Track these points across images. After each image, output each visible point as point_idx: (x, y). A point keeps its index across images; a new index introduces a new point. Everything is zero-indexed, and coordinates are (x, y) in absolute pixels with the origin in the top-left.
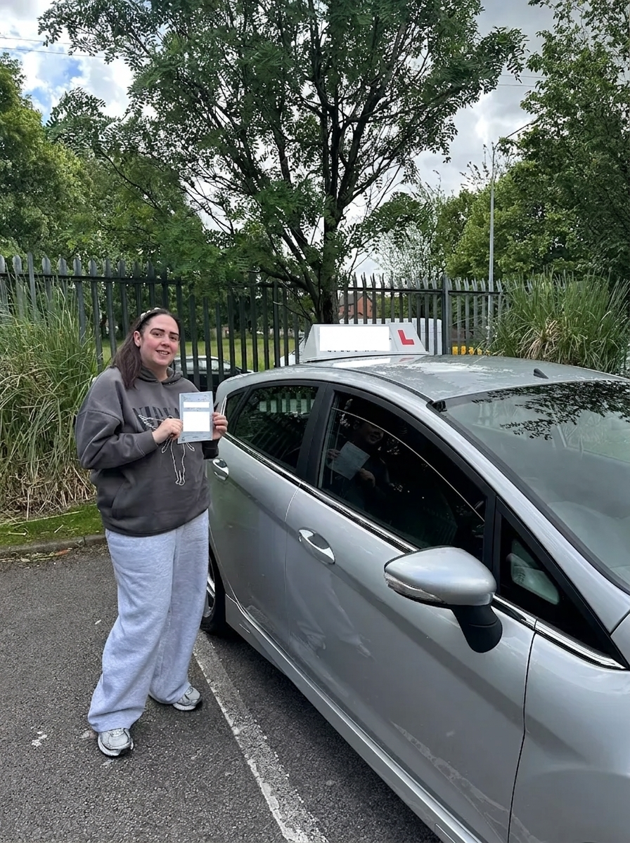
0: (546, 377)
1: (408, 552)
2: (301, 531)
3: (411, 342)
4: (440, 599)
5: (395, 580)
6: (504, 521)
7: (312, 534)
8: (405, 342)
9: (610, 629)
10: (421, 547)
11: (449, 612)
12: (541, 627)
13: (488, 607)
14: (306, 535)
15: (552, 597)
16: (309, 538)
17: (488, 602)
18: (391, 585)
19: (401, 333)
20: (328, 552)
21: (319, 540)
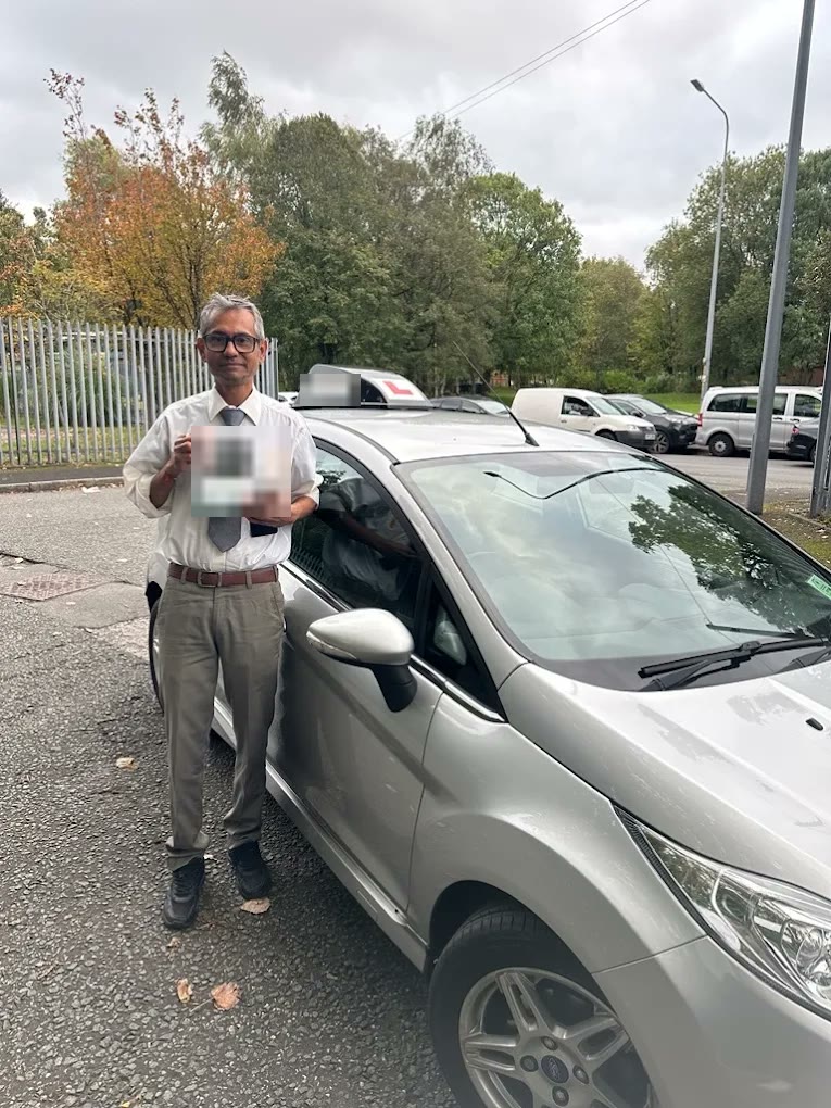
0: (536, 445)
4: (358, 657)
6: (434, 586)
9: (497, 686)
12: (450, 686)
13: (406, 666)
15: (461, 657)
17: (406, 661)
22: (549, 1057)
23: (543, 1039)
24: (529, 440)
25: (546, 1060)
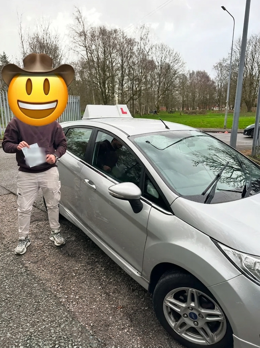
0: (169, 129)
1: (116, 184)
2: (85, 180)
3: (126, 113)
4: (125, 197)
5: (112, 192)
6: (146, 174)
7: (88, 181)
8: (124, 113)
9: (170, 204)
10: (120, 182)
11: (128, 202)
12: (153, 205)
13: (139, 199)
14: (87, 181)
15: (157, 196)
16: (88, 182)
17: (139, 198)
18: (110, 194)
19: (122, 109)
20: (94, 186)
21: (91, 182)
22: (191, 313)
23: (189, 308)
24: (167, 127)
25: (190, 314)
